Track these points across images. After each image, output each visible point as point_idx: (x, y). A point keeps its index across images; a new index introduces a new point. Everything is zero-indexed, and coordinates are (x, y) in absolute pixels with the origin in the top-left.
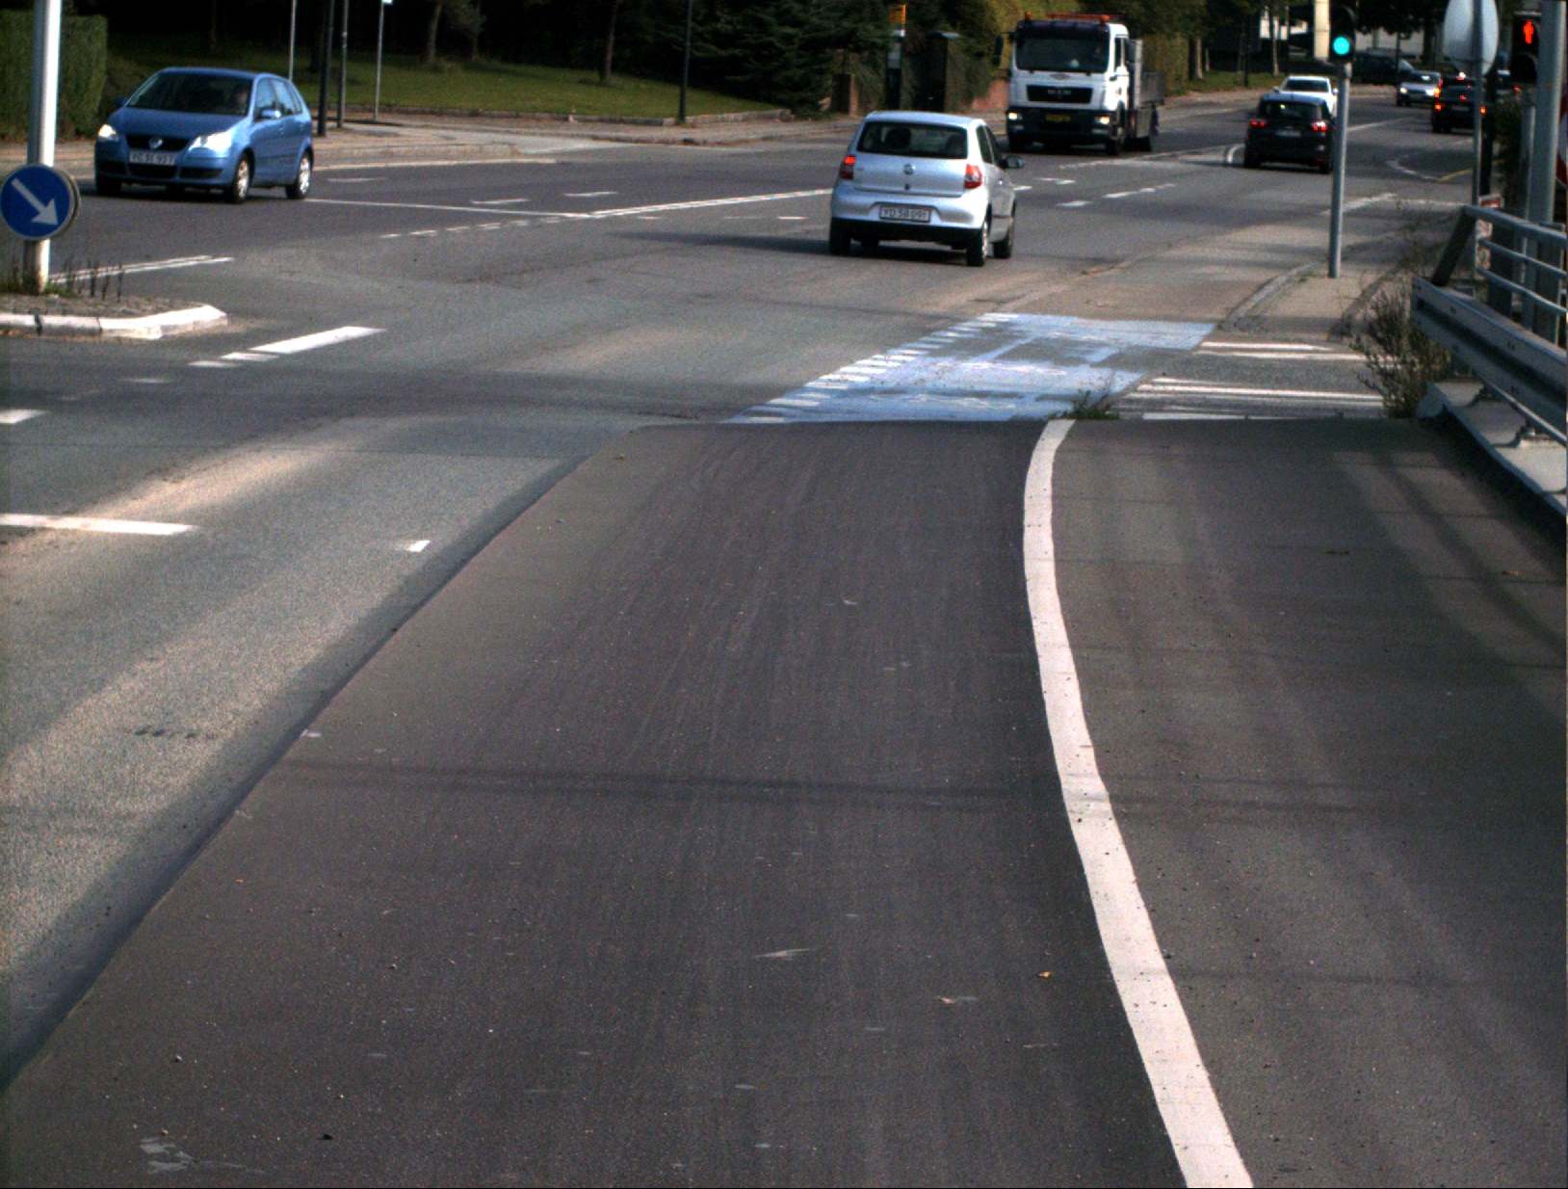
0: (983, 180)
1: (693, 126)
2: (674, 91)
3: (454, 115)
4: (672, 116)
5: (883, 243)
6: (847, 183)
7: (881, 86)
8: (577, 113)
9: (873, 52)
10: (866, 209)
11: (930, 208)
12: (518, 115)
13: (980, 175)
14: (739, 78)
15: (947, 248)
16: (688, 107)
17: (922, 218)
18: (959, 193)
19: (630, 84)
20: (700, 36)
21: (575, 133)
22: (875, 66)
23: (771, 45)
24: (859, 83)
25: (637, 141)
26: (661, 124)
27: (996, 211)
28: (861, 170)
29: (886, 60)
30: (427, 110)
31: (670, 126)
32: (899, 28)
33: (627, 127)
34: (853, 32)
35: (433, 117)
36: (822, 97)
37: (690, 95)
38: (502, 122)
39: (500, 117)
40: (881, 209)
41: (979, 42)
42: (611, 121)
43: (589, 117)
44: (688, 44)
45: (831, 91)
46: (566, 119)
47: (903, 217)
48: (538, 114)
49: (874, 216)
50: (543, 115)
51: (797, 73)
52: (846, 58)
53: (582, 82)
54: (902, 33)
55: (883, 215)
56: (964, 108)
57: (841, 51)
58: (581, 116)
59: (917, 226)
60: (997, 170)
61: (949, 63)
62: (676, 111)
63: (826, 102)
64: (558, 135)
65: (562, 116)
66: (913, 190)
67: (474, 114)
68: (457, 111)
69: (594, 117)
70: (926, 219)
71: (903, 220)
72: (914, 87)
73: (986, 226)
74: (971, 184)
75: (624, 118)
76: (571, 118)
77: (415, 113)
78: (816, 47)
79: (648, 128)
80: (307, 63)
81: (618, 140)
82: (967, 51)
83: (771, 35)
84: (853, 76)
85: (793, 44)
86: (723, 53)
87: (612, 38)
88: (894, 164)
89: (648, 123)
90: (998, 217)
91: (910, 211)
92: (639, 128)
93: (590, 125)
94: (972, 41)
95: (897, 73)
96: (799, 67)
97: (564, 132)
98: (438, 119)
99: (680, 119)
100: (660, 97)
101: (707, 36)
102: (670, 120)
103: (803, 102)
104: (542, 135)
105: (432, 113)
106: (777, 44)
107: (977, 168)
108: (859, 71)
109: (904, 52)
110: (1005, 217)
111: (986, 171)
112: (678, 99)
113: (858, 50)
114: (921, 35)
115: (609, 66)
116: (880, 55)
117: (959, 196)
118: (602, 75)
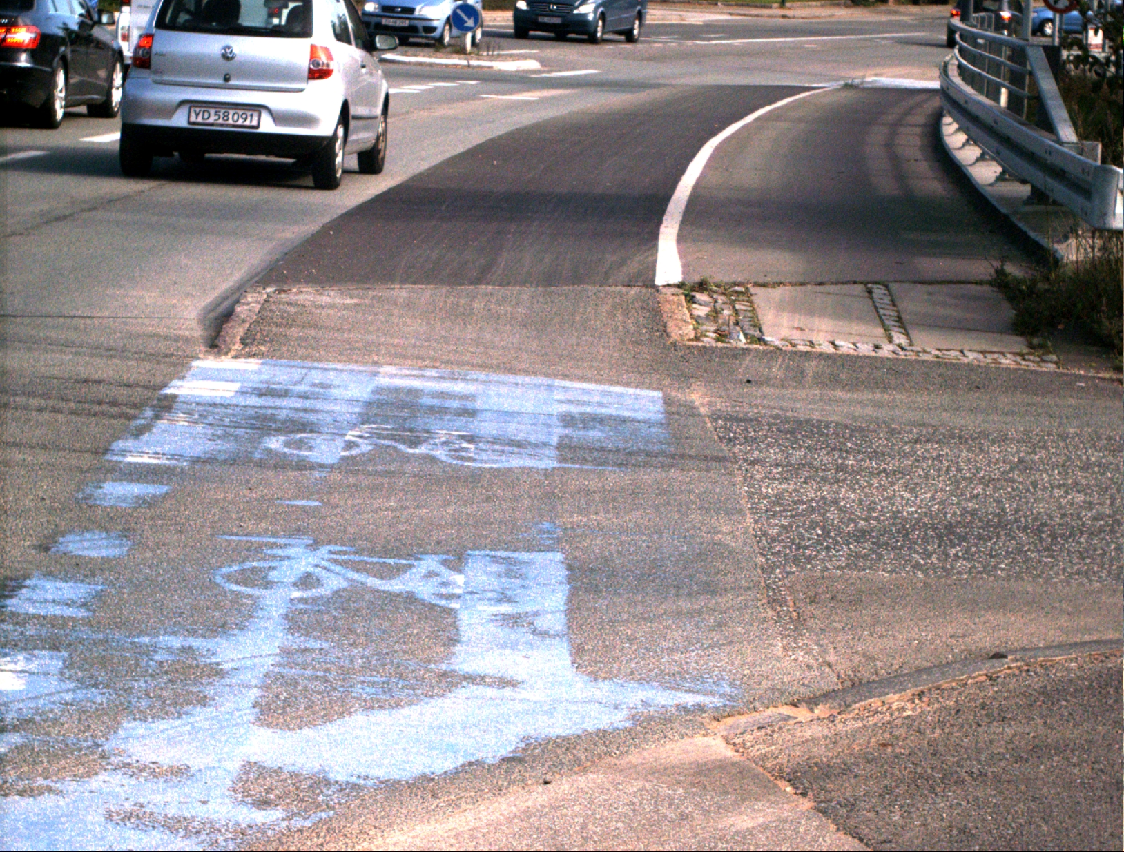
0: (337, 67)
10: (170, 110)
11: (258, 108)
13: (330, 59)
15: (287, 162)
17: (247, 123)
18: (301, 86)
27: (354, 110)
28: (160, 54)
40: (190, 111)
47: (221, 121)
49: (180, 120)
55: (193, 119)
59: (242, 134)
66: (232, 82)
70: (254, 123)
71: (222, 125)
73: (341, 132)
74: (317, 72)
88: (207, 45)
90: (356, 118)
91: (231, 112)
107: (325, 50)
110: (375, 118)
111: (338, 53)
117: (300, 91)
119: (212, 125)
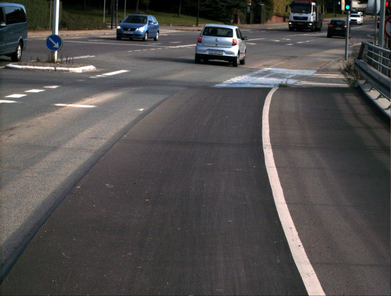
0: (237, 43)
1: (200, 27)
2: (196, 18)
4: (195, 24)
5: (210, 60)
6: (200, 44)
7: (245, 17)
8: (172, 24)
9: (243, 9)
10: (205, 51)
11: (223, 51)
13: (236, 41)
14: (211, 15)
15: (228, 62)
16: (199, 22)
17: (220, 54)
18: (231, 47)
19: (185, 17)
20: (202, 5)
21: (171, 28)
22: (244, 12)
23: (219, 7)
24: (240, 16)
25: (187, 30)
26: (192, 26)
27: (241, 52)
28: (204, 40)
29: (247, 11)
31: (194, 27)
32: (250, 3)
33: (184, 27)
34: (238, 4)
36: (231, 20)
37: (199, 19)
40: (209, 51)
41: (269, 6)
42: (180, 26)
44: (199, 7)
45: (233, 18)
46: (170, 25)
47: (215, 53)
48: (163, 24)
49: (207, 53)
50: (165, 24)
51: (225, 14)
52: (237, 10)
53: (173, 16)
54: (250, 4)
55: (210, 53)
57: (236, 9)
59: (219, 56)
60: (241, 40)
61: (262, 11)
62: (196, 23)
63: (232, 21)
64: (168, 29)
65: (168, 24)
66: (218, 46)
69: (176, 25)
70: (222, 54)
71: (215, 54)
72: (253, 17)
73: (238, 56)
74: (234, 44)
75: (184, 25)
78: (230, 7)
79: (189, 27)
80: (108, 12)
81: (182, 30)
82: (266, 8)
83: (219, 5)
84: (239, 15)
85: (224, 7)
86: (207, 9)
87: (180, 6)
88: (213, 39)
89: (189, 26)
90: (241, 53)
91: (217, 52)
92: (187, 27)
93: (175, 27)
94: (268, 6)
95: (249, 14)
96: (226, 12)
99: (197, 25)
100: (192, 20)
101: (203, 5)
102: (195, 25)
103: (226, 21)
104: (164, 29)
106: (220, 7)
107: (236, 40)
108: (240, 13)
109: (251, 9)
110: (243, 53)
111: (238, 40)
112: (196, 21)
113: (240, 8)
114: (255, 5)
115: (180, 12)
116: (245, 10)
117: (231, 48)
118: (178, 15)
119: (213, 54)
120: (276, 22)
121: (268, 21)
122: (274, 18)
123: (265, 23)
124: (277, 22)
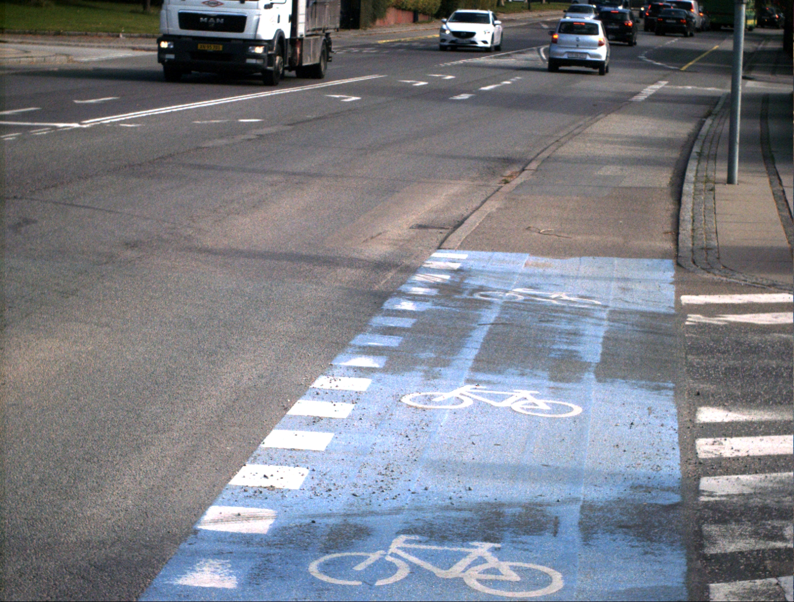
3: (44, 34)
8: (124, 32)
12: (86, 34)
21: (121, 45)
30: (27, 31)
35: (31, 35)
38: (76, 38)
39: (75, 35)
42: (147, 37)
43: (132, 35)
46: (118, 36)
48: (99, 33)
50: (104, 34)
53: (132, 12)
56: (371, 25)
58: (129, 34)
64: (109, 47)
65: (115, 34)
67: (58, 34)
68: (47, 32)
69: (136, 35)
76: (121, 36)
77: (19, 33)
93: (133, 40)
97: (115, 45)
98: (34, 37)
104: (99, 47)
105: (30, 33)
118: (145, 8)
120: (395, 23)
121: (378, 22)
122: (392, 15)
123: (370, 27)
124: (398, 23)
